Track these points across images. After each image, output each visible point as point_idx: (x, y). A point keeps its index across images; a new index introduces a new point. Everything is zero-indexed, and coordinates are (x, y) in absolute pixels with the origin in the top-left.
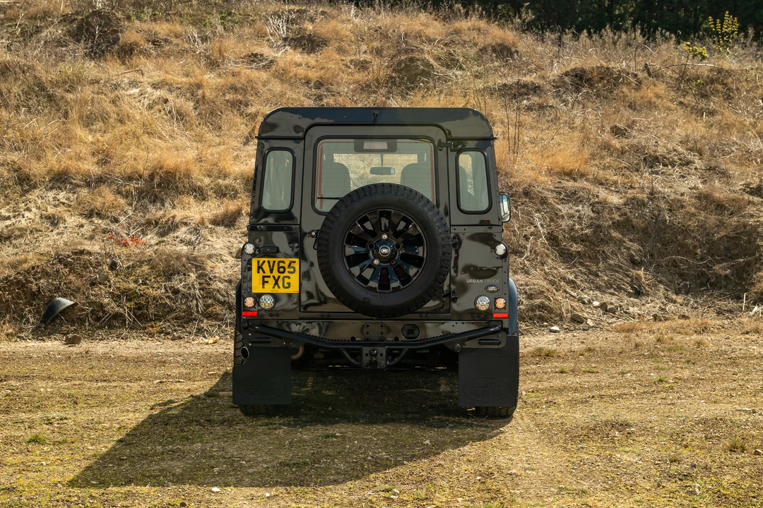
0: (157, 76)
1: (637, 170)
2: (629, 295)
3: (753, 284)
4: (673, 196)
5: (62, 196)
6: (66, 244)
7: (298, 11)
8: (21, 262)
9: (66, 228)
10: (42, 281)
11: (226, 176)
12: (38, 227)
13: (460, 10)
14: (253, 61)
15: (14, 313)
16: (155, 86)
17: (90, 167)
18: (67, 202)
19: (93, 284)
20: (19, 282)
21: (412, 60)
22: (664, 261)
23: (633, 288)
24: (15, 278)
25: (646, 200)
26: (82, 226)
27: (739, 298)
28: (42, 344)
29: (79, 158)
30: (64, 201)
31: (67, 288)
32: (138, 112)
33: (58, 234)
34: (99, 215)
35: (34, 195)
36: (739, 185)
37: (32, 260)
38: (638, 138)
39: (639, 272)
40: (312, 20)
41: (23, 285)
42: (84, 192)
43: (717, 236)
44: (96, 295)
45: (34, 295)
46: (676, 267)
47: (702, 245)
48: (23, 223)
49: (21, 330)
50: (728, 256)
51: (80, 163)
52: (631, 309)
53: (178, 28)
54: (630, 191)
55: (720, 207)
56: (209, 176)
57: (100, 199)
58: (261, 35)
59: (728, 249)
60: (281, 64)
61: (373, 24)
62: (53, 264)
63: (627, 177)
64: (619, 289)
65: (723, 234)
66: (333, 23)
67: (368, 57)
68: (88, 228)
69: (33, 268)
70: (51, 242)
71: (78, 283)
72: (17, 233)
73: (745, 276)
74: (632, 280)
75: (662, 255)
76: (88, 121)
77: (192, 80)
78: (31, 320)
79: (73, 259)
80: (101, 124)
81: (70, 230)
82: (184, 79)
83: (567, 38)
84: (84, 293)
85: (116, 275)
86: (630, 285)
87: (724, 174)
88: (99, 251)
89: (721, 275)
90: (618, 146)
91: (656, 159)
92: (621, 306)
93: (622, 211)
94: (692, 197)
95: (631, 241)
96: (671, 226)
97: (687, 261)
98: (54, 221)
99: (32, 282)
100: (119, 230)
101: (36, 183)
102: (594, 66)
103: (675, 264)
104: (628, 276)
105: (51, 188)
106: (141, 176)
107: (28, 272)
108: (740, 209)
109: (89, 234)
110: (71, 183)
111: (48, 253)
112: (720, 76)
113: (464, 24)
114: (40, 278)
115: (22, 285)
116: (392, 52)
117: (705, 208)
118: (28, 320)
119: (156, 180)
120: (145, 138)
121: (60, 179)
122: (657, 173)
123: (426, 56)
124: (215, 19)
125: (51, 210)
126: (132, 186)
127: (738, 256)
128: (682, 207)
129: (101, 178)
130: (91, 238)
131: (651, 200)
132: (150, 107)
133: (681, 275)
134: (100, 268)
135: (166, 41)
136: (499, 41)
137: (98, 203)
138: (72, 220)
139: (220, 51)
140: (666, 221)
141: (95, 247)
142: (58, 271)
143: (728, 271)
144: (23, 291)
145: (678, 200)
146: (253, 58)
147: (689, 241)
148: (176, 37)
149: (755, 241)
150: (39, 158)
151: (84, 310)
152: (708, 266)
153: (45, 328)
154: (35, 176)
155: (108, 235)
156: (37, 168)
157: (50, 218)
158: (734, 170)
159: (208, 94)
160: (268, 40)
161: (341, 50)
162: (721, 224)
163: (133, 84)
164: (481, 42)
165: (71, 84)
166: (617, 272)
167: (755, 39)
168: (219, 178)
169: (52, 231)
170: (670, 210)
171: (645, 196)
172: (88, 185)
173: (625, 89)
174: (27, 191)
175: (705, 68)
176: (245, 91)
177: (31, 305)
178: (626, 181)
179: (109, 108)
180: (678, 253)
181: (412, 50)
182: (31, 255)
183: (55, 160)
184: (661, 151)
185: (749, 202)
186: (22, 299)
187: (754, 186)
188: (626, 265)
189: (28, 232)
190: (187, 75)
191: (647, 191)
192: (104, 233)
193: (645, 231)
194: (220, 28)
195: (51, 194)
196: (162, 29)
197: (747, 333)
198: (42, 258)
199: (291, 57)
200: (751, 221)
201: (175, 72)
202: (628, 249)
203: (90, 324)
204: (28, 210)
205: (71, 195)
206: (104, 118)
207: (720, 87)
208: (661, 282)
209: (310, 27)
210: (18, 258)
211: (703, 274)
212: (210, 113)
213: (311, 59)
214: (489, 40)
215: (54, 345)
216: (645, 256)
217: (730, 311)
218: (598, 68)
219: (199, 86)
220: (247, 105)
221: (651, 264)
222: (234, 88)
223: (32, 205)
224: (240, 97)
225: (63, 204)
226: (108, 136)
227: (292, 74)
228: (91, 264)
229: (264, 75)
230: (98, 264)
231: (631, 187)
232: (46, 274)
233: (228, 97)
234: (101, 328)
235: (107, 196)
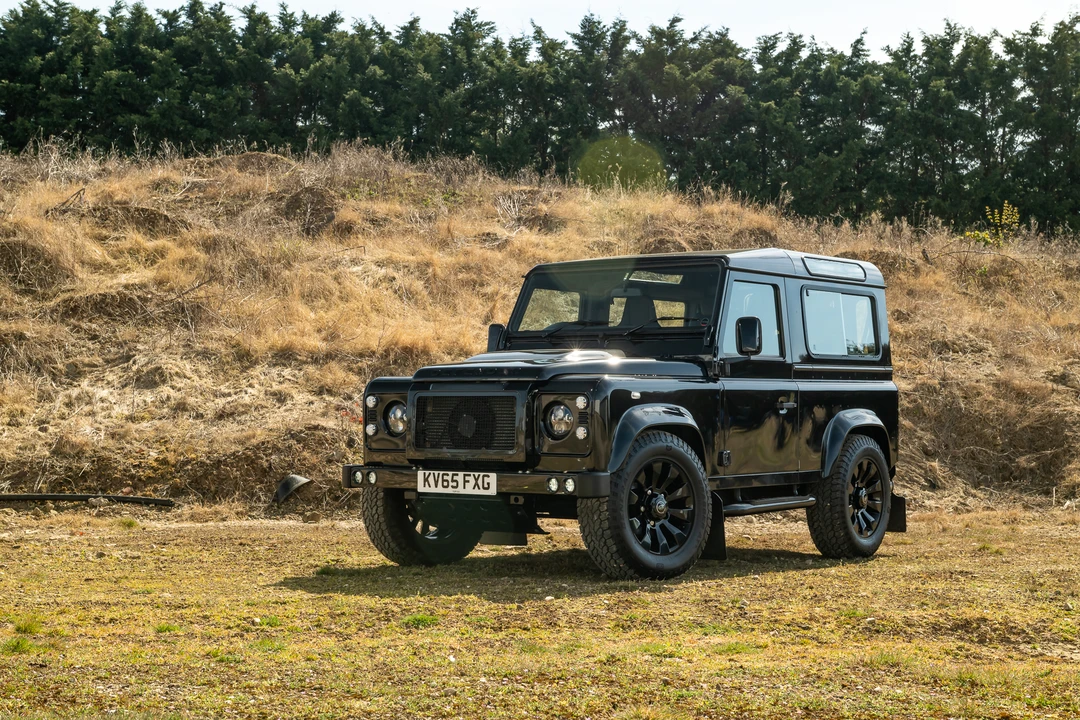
0: (381, 254)
1: (925, 356)
2: (923, 488)
3: (1063, 478)
4: (967, 384)
5: (287, 372)
6: (296, 420)
7: (529, 192)
8: (248, 438)
9: (294, 405)
10: (273, 457)
11: (467, 354)
12: (264, 403)
13: (709, 193)
14: (485, 240)
15: (243, 490)
16: (380, 264)
17: (316, 343)
18: (292, 379)
19: (330, 461)
20: (248, 457)
21: (662, 242)
22: (960, 452)
23: (926, 480)
24: (244, 454)
25: (938, 387)
26: (312, 403)
27: (1048, 493)
28: (277, 522)
29: (303, 333)
30: (290, 377)
31: (301, 464)
32: (362, 289)
33: (286, 411)
34: (330, 392)
35: (257, 371)
36: (1040, 373)
37: (261, 435)
38: (920, 323)
39: (933, 464)
40: (545, 201)
41: (253, 462)
42: (311, 369)
43: (1019, 426)
44: (333, 473)
45: (265, 472)
46: (974, 459)
47: (1003, 434)
48: (247, 399)
49: (252, 509)
50: (1033, 447)
51: (305, 339)
52: (927, 503)
53: (398, 208)
54: (919, 377)
55: (1020, 395)
56: (449, 354)
57: (330, 376)
58: (490, 216)
59: (1032, 441)
60: (517, 244)
61: (614, 207)
62: (284, 440)
63: (914, 363)
64: (912, 481)
65: (1026, 424)
66: (571, 204)
67: (613, 239)
68: (319, 406)
69: (263, 443)
70: (278, 418)
71: (314, 460)
72: (241, 409)
73: (1052, 469)
74: (926, 472)
75: (957, 445)
76: (309, 298)
77: (419, 258)
78: (263, 498)
79: (307, 434)
80: (323, 301)
81: (299, 407)
82: (412, 258)
83: (827, 228)
84: (320, 471)
85: (354, 453)
86: (924, 477)
87: (1021, 362)
88: (335, 427)
89: (1025, 469)
90: (901, 331)
91: (945, 345)
92: (915, 499)
93: (912, 397)
94: (988, 384)
95: (922, 430)
96: (968, 415)
97: (986, 452)
98: (281, 398)
99: (262, 459)
100: (354, 406)
101: (257, 359)
102: (867, 250)
103: (973, 455)
104: (921, 467)
105: (275, 365)
106: (374, 353)
107: (257, 447)
108: (1044, 398)
109: (321, 411)
110: (296, 360)
111: (279, 429)
112: (1003, 268)
113: (715, 208)
114: (271, 454)
115: (251, 461)
116: (638, 235)
117: (1004, 397)
118: (259, 499)
119: (392, 356)
120: (373, 315)
121: (284, 356)
122: (947, 360)
123: (678, 239)
124: (438, 199)
125: (276, 387)
126: (364, 363)
127: (1044, 448)
128: (979, 394)
129: (331, 354)
130: (324, 415)
131: (944, 386)
132: (376, 285)
133: (980, 468)
134: (337, 445)
135: (385, 220)
136: (756, 225)
137: (329, 380)
138: (301, 397)
139: (449, 231)
140: (961, 409)
141: (330, 423)
142: (290, 447)
143: (1034, 464)
144: (253, 468)
145: (974, 388)
146: (488, 237)
147: (988, 431)
148: (397, 217)
149: (1062, 431)
150: (258, 333)
151: (321, 488)
152: (1010, 459)
153: (278, 507)
154: (256, 352)
155: (342, 412)
156: (257, 344)
157: (275, 394)
158: (1031, 357)
159: (439, 271)
160: (499, 221)
161: (581, 232)
162: (1024, 413)
163: (354, 262)
164: (736, 226)
165: (288, 261)
166: (909, 463)
167: (1040, 230)
168: (460, 355)
169: (279, 408)
170: (966, 398)
171: (937, 381)
172: (315, 361)
173: (902, 276)
174: (247, 368)
175: (987, 258)
176: (480, 270)
177: (262, 482)
178: (914, 366)
179: (333, 286)
180: (976, 444)
181: (661, 232)
182: (259, 432)
183: (276, 338)
184: (950, 337)
185: (1053, 390)
186: (251, 476)
187: (1058, 374)
188: (918, 456)
189: (253, 409)
190: (413, 254)
191: (939, 377)
192: (337, 410)
193: (937, 419)
194: (445, 209)
195: (275, 371)
196: (381, 208)
197: (1063, 524)
198: (271, 433)
199: (526, 237)
200: (1057, 410)
201: (399, 249)
202: (920, 439)
203: (327, 503)
204: (251, 386)
205: (296, 372)
206: (326, 294)
207: (1005, 279)
208: (958, 475)
209: (544, 208)
210: (244, 434)
211: (1005, 467)
212: (442, 292)
213: (550, 239)
214: (745, 224)
215: (289, 524)
216: (939, 447)
217: (1039, 505)
218: (871, 252)
219: (428, 265)
220: (482, 285)
221: (946, 455)
222: (467, 268)
223: (254, 382)
224: (474, 277)
225: (289, 380)
226: (331, 313)
227: (530, 254)
228: (327, 441)
229: (499, 256)
230: (335, 441)
231: (920, 373)
232: (276, 449)
233: (460, 276)
234: (341, 508)
235: (336, 374)
